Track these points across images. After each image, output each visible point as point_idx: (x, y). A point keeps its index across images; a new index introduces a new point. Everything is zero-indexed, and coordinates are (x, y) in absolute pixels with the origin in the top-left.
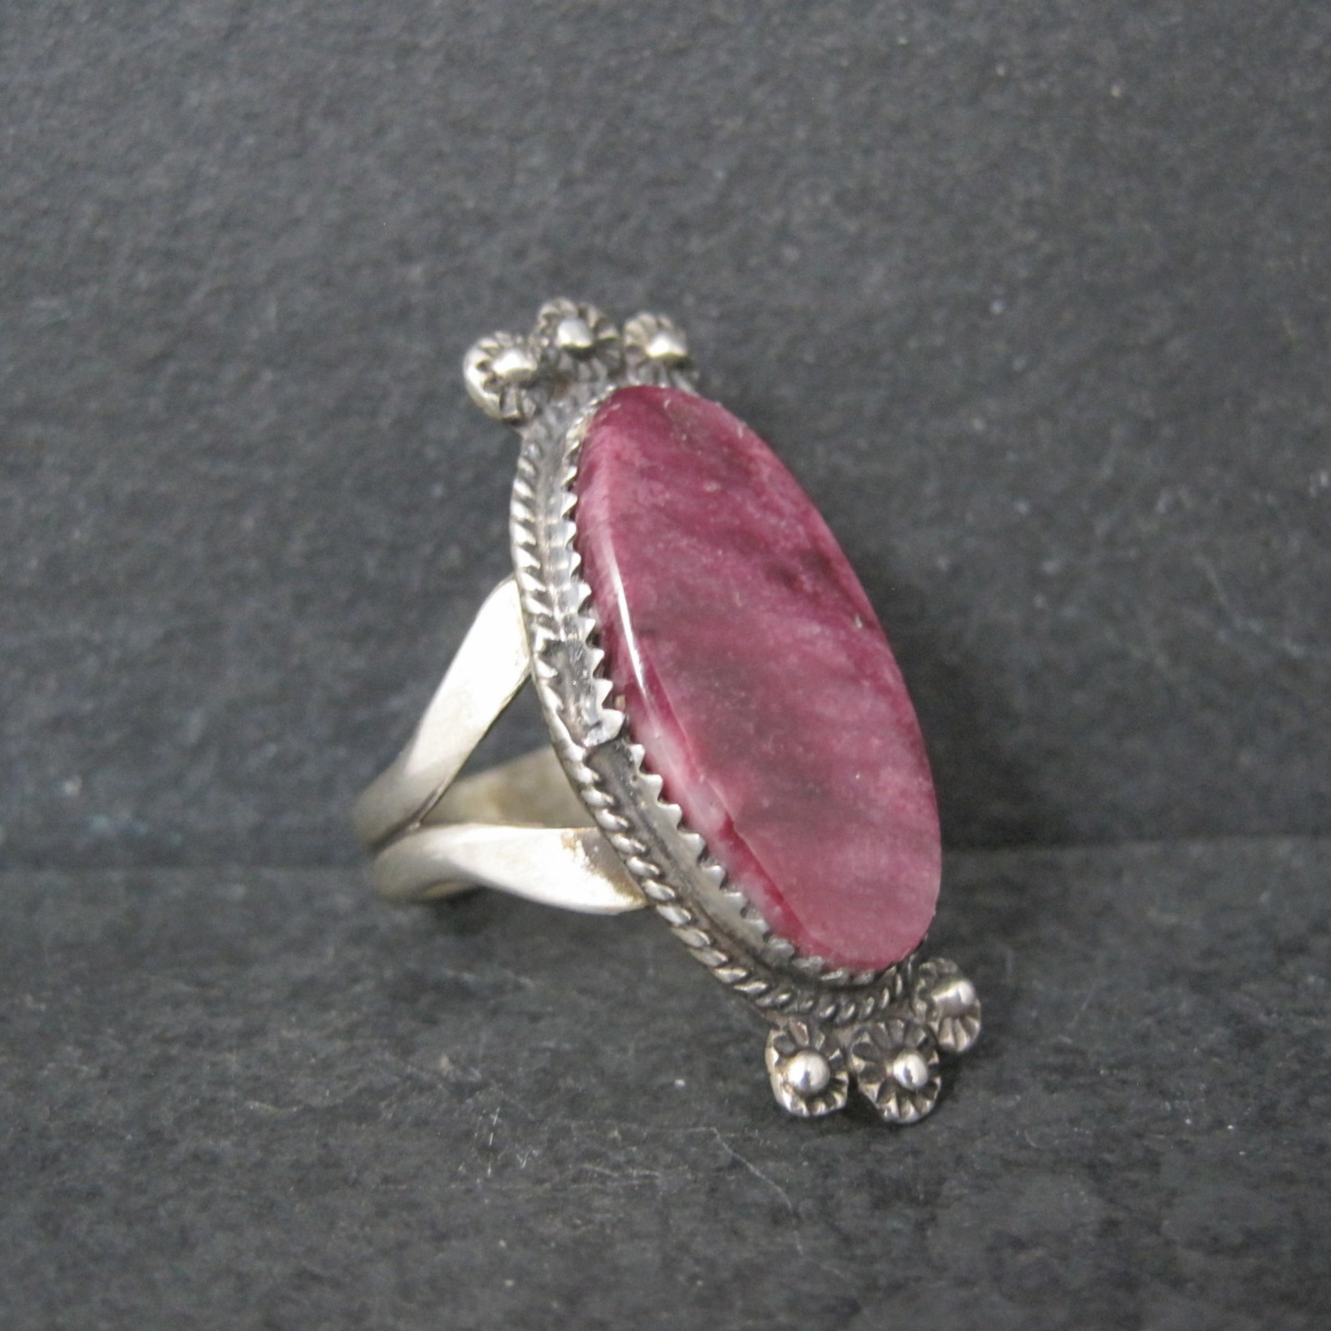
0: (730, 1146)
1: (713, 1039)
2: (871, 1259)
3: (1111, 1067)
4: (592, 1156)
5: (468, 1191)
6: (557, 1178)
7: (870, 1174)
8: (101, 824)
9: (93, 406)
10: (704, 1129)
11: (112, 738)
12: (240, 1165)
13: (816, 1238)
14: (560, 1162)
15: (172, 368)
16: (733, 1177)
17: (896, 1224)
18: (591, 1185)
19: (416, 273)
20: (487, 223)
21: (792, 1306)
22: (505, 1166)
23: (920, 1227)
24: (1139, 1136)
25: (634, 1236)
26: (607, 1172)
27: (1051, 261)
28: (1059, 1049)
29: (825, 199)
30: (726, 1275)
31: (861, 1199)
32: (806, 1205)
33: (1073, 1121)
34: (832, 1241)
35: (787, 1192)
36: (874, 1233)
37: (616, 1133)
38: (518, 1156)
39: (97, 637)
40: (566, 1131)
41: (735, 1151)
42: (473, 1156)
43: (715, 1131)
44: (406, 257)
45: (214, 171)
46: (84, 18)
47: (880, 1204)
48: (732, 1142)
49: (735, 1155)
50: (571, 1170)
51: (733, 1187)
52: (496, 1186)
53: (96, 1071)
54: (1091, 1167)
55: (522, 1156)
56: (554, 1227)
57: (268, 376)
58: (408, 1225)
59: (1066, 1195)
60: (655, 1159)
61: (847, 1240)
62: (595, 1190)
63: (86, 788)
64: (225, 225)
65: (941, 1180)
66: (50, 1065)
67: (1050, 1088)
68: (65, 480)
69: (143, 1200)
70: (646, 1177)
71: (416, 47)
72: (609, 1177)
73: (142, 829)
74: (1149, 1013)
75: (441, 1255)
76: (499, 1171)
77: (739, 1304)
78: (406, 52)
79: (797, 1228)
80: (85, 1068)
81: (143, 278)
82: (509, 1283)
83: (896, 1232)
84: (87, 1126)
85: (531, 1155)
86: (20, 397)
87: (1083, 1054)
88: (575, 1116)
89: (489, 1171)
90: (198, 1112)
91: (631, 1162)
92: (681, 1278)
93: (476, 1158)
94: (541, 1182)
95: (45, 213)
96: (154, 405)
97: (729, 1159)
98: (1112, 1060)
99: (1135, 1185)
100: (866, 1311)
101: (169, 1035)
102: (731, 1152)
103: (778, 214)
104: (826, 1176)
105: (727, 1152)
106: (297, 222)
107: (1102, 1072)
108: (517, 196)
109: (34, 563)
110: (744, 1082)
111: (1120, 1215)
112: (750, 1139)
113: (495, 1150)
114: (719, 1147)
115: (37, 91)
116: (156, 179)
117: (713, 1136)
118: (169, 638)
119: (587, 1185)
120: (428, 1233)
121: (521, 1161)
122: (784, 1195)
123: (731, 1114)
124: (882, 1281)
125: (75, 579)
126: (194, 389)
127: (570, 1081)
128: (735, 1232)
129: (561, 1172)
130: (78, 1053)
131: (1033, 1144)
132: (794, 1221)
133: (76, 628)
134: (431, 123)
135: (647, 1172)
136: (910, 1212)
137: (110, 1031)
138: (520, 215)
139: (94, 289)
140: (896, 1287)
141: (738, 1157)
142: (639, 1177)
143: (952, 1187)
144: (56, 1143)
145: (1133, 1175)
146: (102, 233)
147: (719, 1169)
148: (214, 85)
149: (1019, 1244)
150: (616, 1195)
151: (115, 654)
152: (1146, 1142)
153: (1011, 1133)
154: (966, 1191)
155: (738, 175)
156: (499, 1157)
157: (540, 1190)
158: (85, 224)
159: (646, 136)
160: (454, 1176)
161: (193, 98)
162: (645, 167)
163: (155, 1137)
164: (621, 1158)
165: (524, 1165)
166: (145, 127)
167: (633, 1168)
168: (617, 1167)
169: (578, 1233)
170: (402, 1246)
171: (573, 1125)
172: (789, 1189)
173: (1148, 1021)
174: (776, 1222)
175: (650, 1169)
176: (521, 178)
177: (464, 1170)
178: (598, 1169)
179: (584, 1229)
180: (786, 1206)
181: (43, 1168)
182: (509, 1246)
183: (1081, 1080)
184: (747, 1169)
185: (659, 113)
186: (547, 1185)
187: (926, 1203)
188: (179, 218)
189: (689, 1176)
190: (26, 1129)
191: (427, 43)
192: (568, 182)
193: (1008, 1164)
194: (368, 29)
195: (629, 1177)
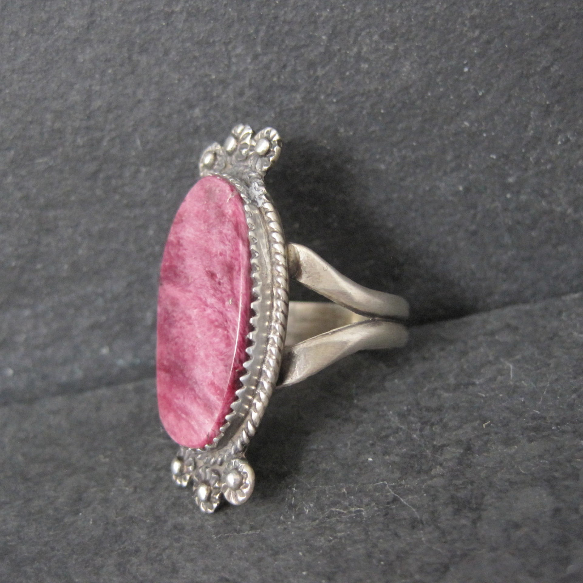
0: (392, 490)
1: (384, 434)
2: (454, 541)
3: (557, 424)
4: (334, 504)
5: (285, 529)
6: (321, 517)
7: (452, 497)
8: (121, 362)
9: (73, 198)
10: (381, 483)
11: (117, 328)
12: (193, 529)
13: (430, 533)
14: (322, 509)
15: (102, 175)
16: (394, 507)
17: (464, 521)
18: (336, 518)
19: (197, 112)
20: (223, 83)
21: (421, 570)
22: (299, 514)
23: (474, 522)
24: (570, 461)
25: (355, 542)
26: (342, 511)
27: (489, 42)
28: (534, 418)
29: (376, 37)
30: (392, 557)
31: (449, 510)
32: (426, 516)
33: (541, 457)
34: (436, 534)
35: (417, 511)
36: (455, 528)
37: (344, 490)
38: (304, 508)
39: (100, 290)
40: (324, 492)
41: (394, 493)
42: (286, 510)
43: (386, 483)
44: (191, 107)
45: (98, 88)
46: (24, 34)
47: (457, 512)
48: (394, 487)
49: (395, 494)
50: (327, 513)
51: (394, 511)
52: (296, 525)
53: (132, 490)
54: (548, 481)
55: (306, 508)
56: (321, 541)
57: (144, 170)
58: (262, 549)
59: (537, 497)
60: (362, 502)
61: (443, 533)
62: (338, 521)
63: (111, 350)
64: (109, 111)
65: (483, 495)
66: (114, 489)
67: (530, 440)
68: (70, 230)
69: (157, 551)
70: (358, 511)
71: (173, 12)
72: (343, 513)
73: (138, 361)
74: (575, 391)
75: (276, 563)
76: (297, 516)
77: (399, 572)
78: (169, 15)
79: (422, 529)
80: (127, 489)
81: (80, 141)
82: (304, 573)
83: (464, 526)
84: (131, 518)
85: (310, 507)
86: (42, 201)
87: (545, 418)
88: (327, 484)
89: (293, 517)
90: (174, 504)
91: (351, 505)
92: (374, 561)
93: (288, 511)
94: (314, 520)
95: (31, 122)
96: (99, 192)
97: (393, 497)
98: (558, 421)
99: (567, 487)
100: (452, 569)
101: (159, 466)
102: (393, 493)
103: (355, 50)
104: (433, 501)
105: (391, 493)
106: (139, 101)
107: (553, 428)
108: (234, 68)
109: (66, 267)
110: (397, 455)
111: (561, 505)
112: (401, 485)
113: (295, 506)
114: (389, 492)
115: (13, 71)
116: (74, 97)
117: (385, 485)
118: (130, 285)
119: (334, 519)
120: (270, 552)
121: (306, 510)
122: (416, 513)
123: (393, 473)
124: (458, 553)
125: (85, 269)
126: (114, 182)
127: (324, 465)
128: (396, 534)
129: (323, 513)
130: (124, 481)
131: (523, 472)
132: (421, 526)
133: (90, 289)
134: (188, 45)
135: (358, 509)
136: (469, 515)
137: (135, 468)
138: (237, 77)
139: (60, 150)
140: (464, 555)
141: (396, 495)
142: (355, 512)
143: (488, 499)
144: (119, 528)
145: (566, 483)
146: (57, 125)
147: (388, 503)
148: (88, 50)
149: (517, 526)
150: (346, 522)
151: (109, 296)
152: (572, 464)
153: (513, 467)
154: (494, 500)
155: (333, 35)
156: (297, 509)
157: (314, 523)
158: (49, 123)
159: (286, 28)
160: (279, 522)
161: (81, 58)
162: (289, 42)
163: (158, 519)
164: (347, 503)
165: (307, 512)
166: (63, 75)
167: (352, 508)
168: (346, 508)
169: (331, 543)
170: (260, 560)
171: (327, 488)
172: (418, 508)
173: (574, 396)
174: (413, 527)
175: (360, 507)
176: (234, 60)
177: (283, 518)
178: (338, 510)
179: (333, 541)
180: (417, 518)
181: (116, 542)
182: (304, 555)
183: (544, 433)
184: (400, 501)
185: (290, 16)
186: (317, 521)
187: (477, 509)
188: (88, 112)
189: (376, 509)
190: (108, 523)
191: (177, 9)
192: (256, 57)
193: (512, 483)
194: (149, 9)
195: (350, 512)
